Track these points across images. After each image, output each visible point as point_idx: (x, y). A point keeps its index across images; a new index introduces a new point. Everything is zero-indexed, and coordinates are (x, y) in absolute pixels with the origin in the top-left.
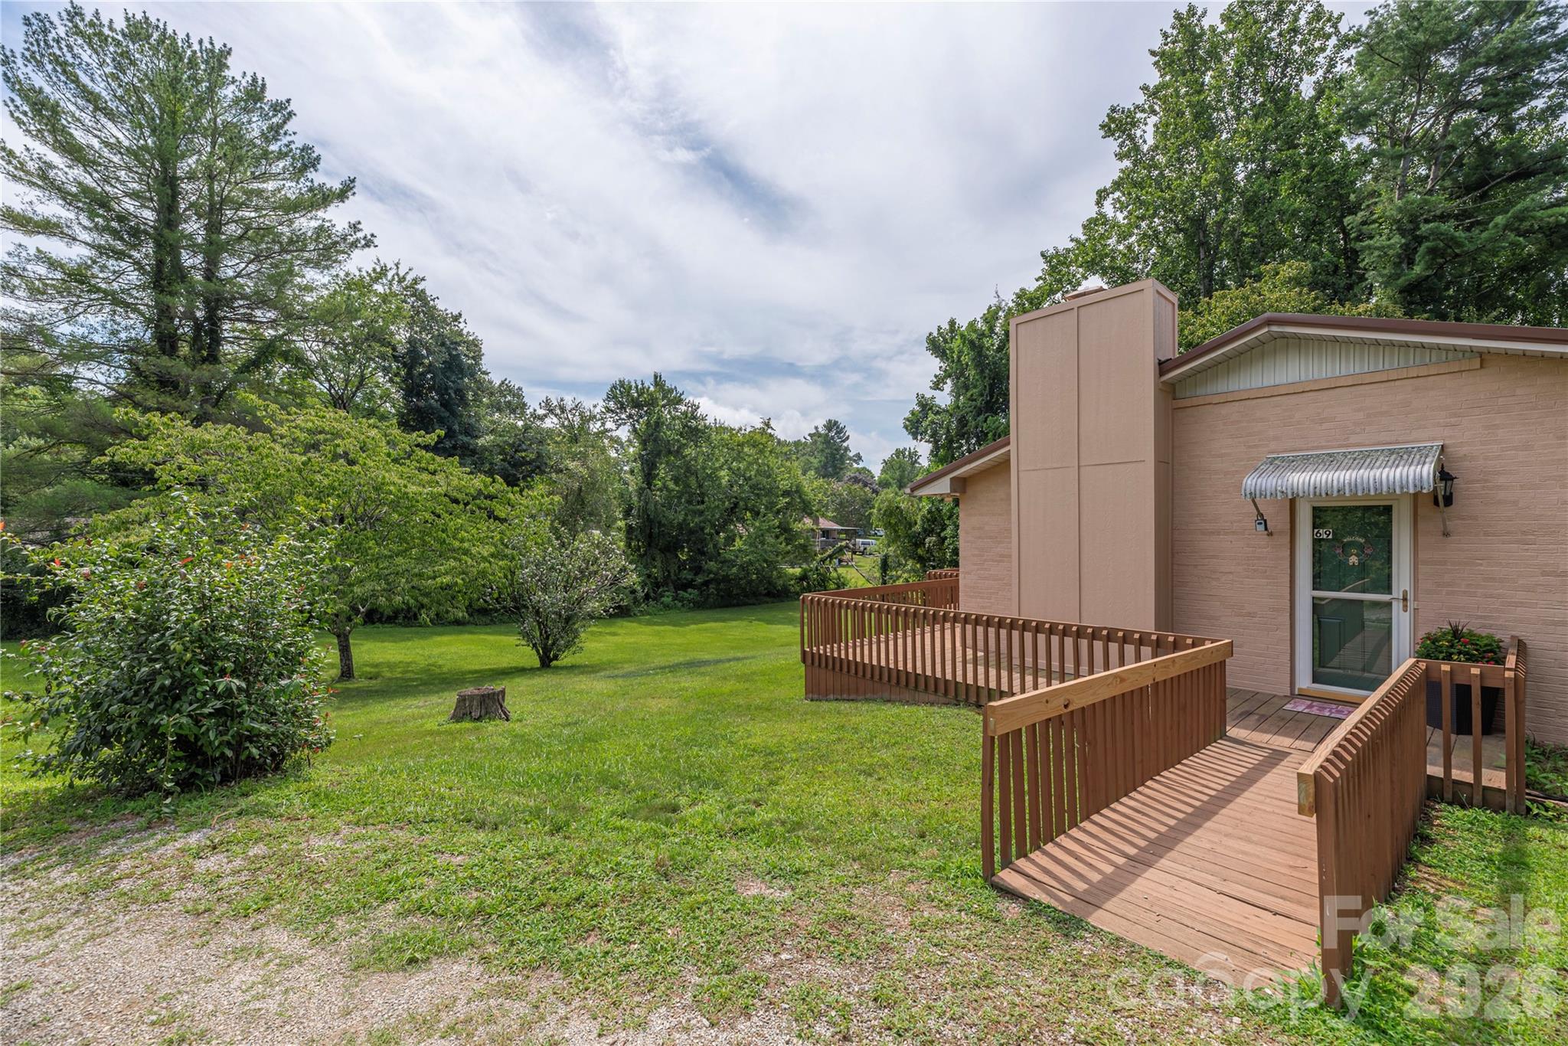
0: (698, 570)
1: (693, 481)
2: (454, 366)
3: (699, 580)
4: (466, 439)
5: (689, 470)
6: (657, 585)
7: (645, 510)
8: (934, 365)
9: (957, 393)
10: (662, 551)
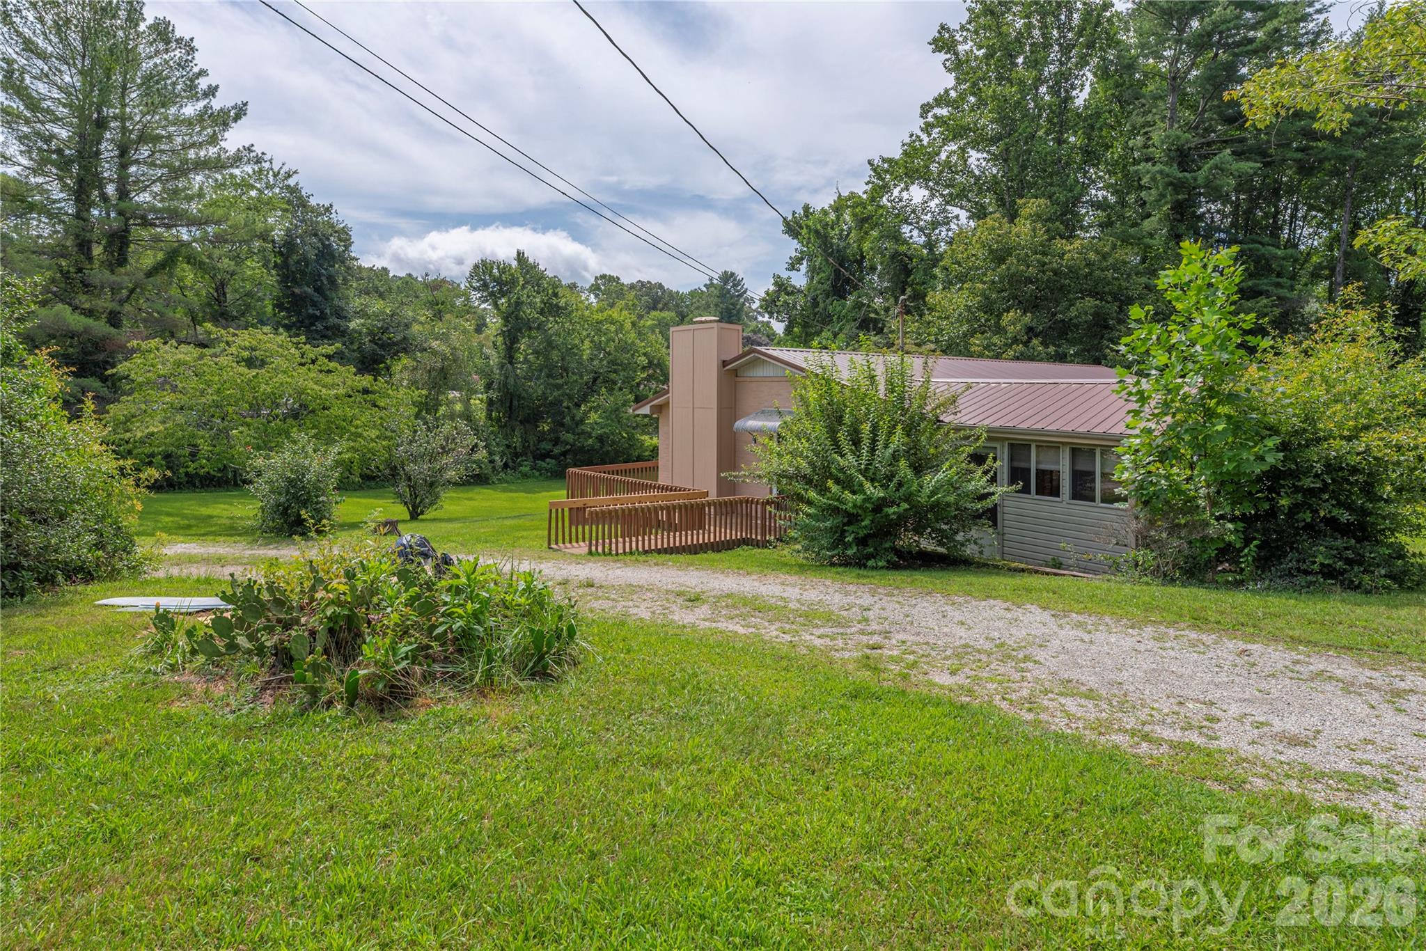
0: (556, 442)
1: (555, 355)
2: (326, 254)
3: (556, 451)
4: (337, 321)
5: (550, 345)
6: (516, 455)
7: (505, 384)
8: (792, 247)
9: (812, 271)
10: (521, 422)
